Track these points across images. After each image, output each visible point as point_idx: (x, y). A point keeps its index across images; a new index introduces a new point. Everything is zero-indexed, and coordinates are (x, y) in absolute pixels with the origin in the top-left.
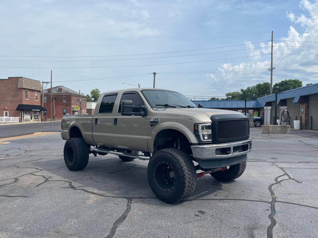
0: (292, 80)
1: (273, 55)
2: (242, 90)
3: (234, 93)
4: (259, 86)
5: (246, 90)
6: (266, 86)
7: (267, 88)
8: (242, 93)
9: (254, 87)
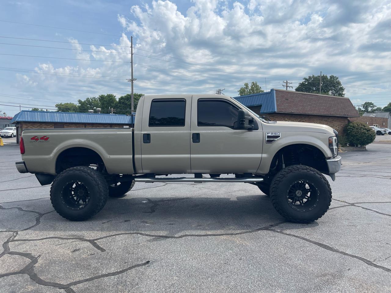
0: (137, 94)
1: (133, 64)
2: (80, 102)
3: (68, 104)
4: (102, 98)
5: (85, 101)
6: (111, 99)
7: (112, 101)
8: (80, 105)
9: (94, 98)
